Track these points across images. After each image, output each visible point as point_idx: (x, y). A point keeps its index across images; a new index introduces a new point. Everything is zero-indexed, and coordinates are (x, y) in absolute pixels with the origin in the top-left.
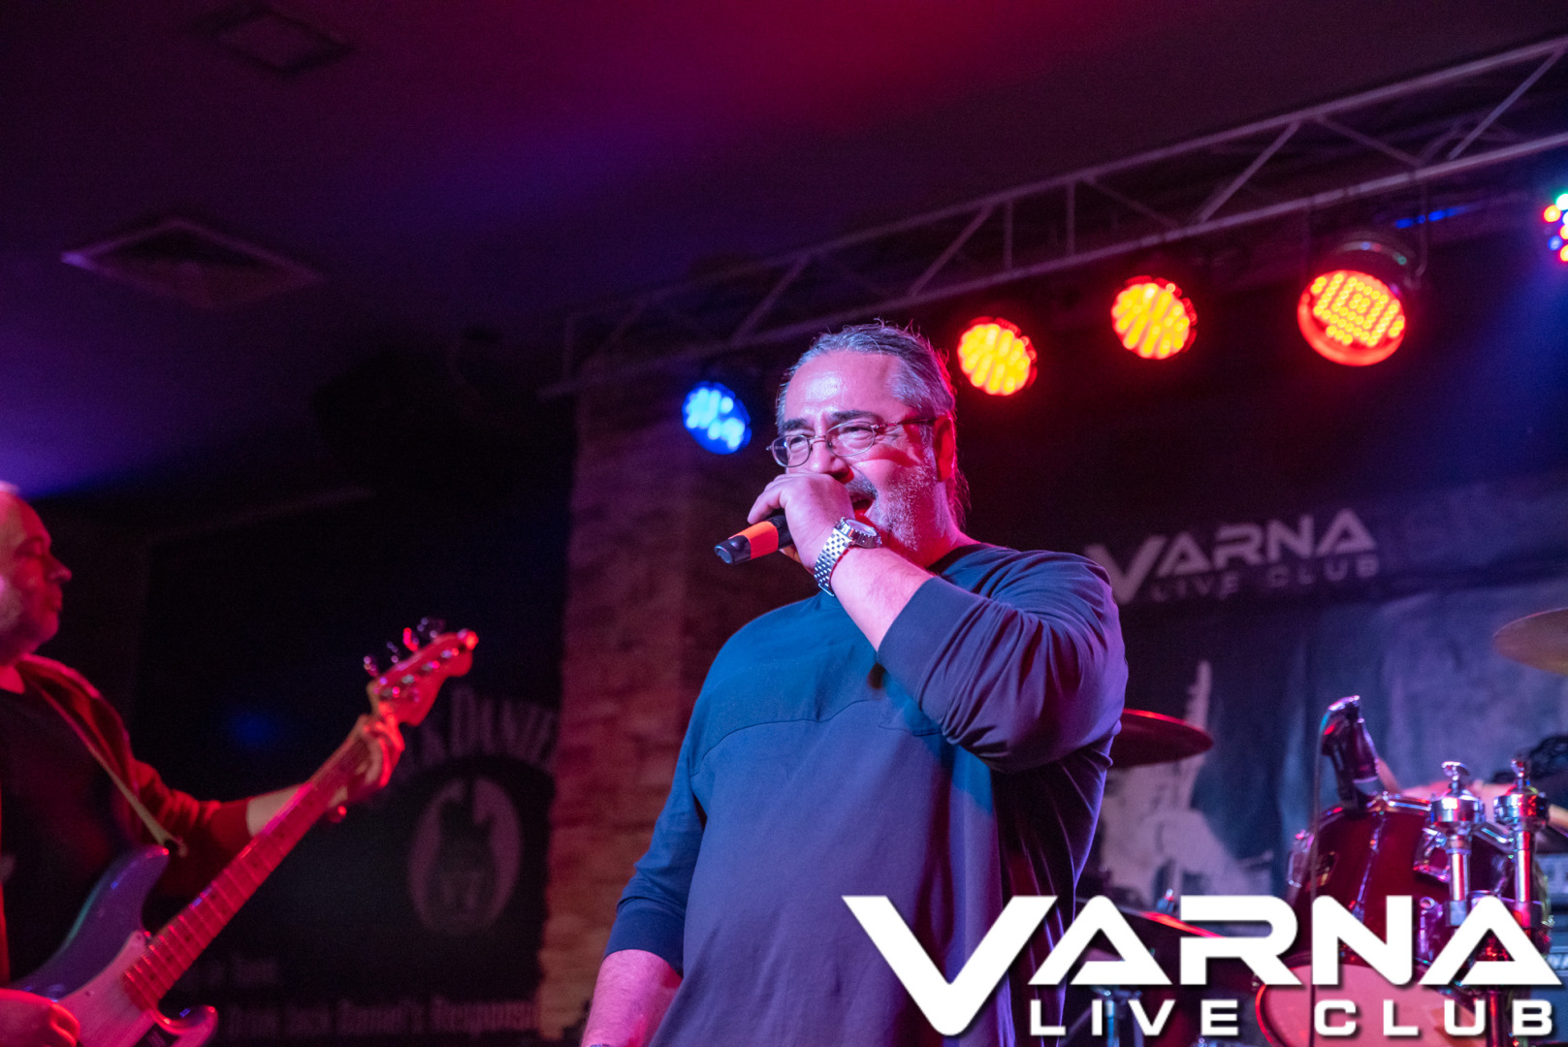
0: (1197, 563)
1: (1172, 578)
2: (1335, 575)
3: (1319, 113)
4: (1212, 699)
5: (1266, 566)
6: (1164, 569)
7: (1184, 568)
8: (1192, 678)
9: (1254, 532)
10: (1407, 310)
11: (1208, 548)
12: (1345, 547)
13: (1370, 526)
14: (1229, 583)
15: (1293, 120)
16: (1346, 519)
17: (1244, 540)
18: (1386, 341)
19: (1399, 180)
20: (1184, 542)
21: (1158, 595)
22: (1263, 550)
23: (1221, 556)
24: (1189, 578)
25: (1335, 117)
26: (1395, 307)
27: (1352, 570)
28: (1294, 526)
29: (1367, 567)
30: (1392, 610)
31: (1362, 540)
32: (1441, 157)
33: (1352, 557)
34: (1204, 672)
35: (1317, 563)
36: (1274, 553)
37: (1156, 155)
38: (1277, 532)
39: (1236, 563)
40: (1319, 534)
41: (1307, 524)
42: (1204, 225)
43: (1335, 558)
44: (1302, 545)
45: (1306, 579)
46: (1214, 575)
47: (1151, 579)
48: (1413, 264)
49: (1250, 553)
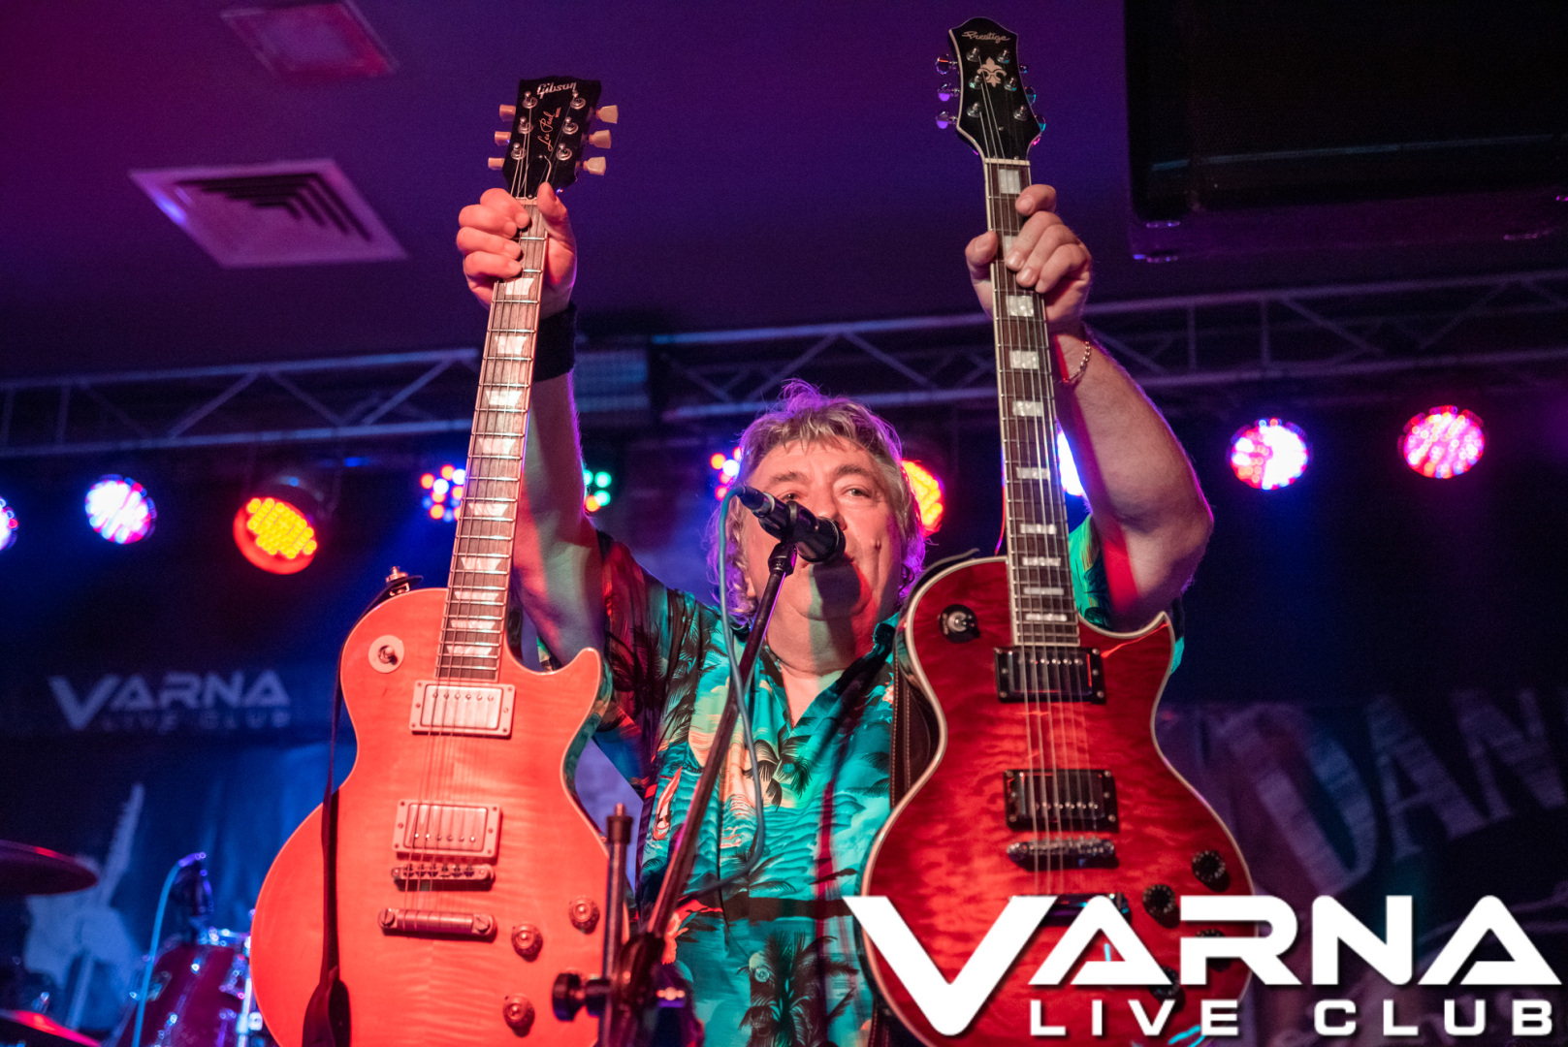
0: (145, 701)
1: (122, 712)
2: (255, 722)
3: (274, 369)
4: (142, 817)
5: (199, 711)
6: (117, 704)
7: (134, 705)
8: (127, 797)
9: (194, 680)
10: (317, 537)
11: (155, 690)
12: (266, 701)
13: (288, 686)
14: (169, 721)
15: (252, 371)
16: (269, 679)
17: (186, 686)
18: (301, 555)
19: (323, 434)
20: (137, 683)
21: (108, 725)
22: (200, 697)
23: (166, 698)
24: (137, 714)
25: (284, 375)
26: (310, 532)
27: (269, 719)
28: (227, 679)
29: (280, 719)
30: (296, 755)
31: (279, 697)
32: (356, 422)
33: (269, 710)
34: (138, 794)
35: (241, 712)
36: (209, 700)
37: (142, 376)
38: (214, 683)
39: (177, 705)
40: (247, 688)
41: (238, 679)
42: (173, 441)
43: (257, 709)
44: (232, 696)
45: (231, 723)
46: (158, 713)
47: (105, 710)
48: (327, 501)
49: (189, 698)
